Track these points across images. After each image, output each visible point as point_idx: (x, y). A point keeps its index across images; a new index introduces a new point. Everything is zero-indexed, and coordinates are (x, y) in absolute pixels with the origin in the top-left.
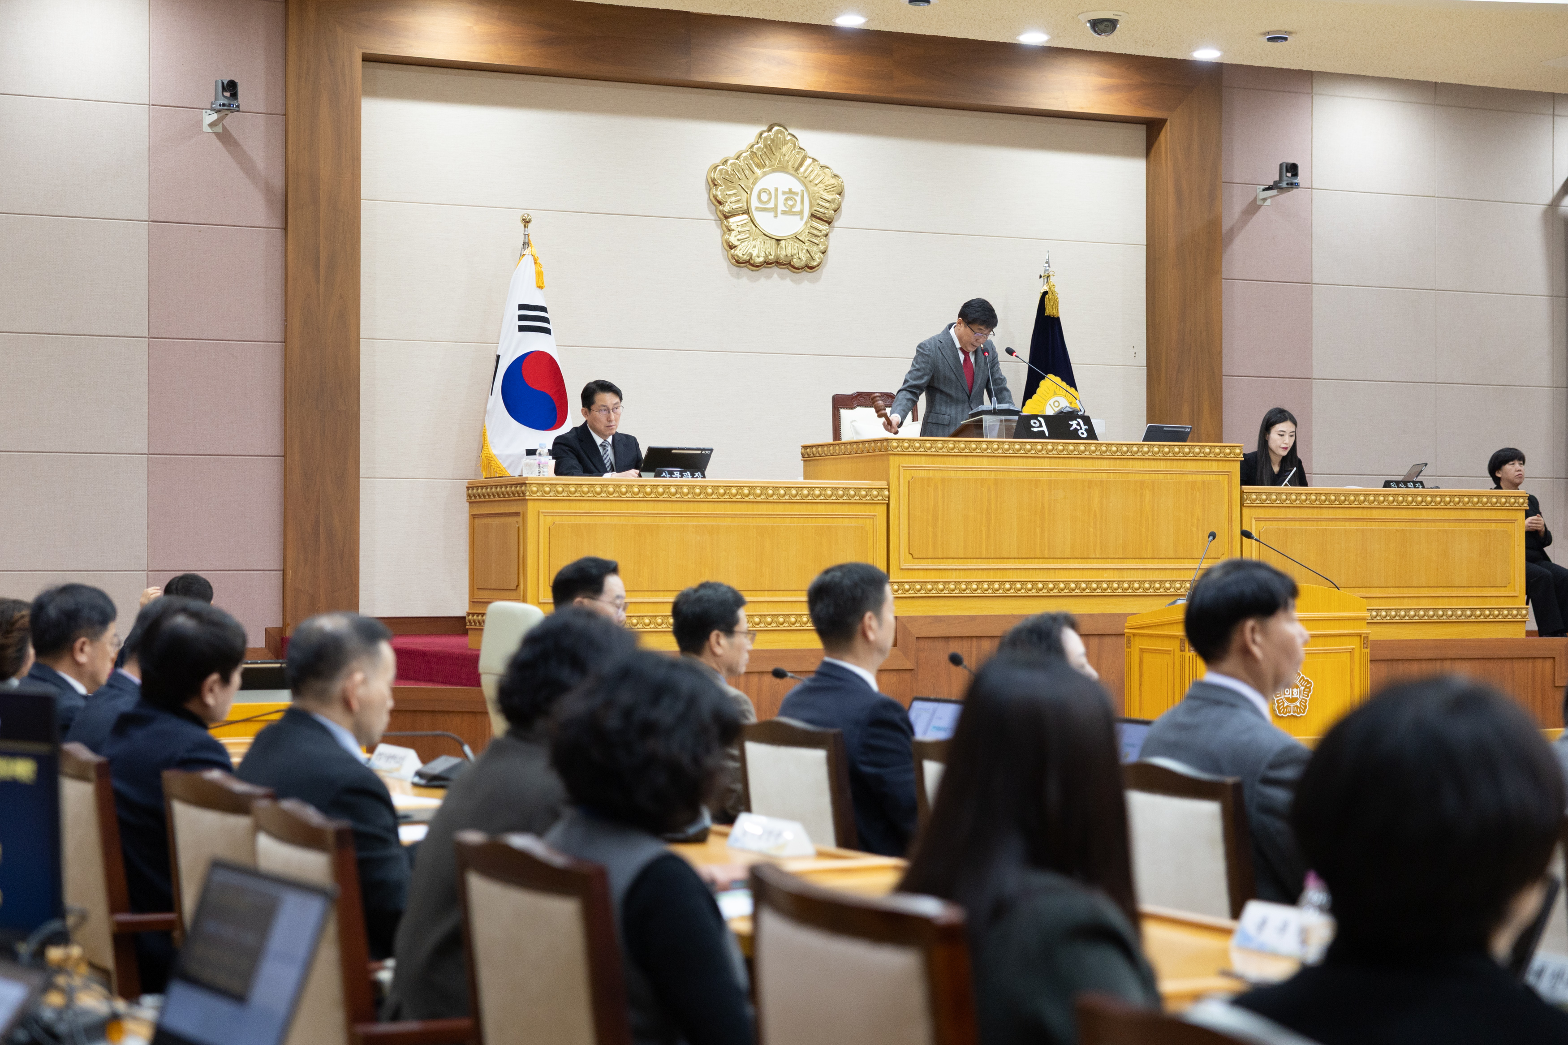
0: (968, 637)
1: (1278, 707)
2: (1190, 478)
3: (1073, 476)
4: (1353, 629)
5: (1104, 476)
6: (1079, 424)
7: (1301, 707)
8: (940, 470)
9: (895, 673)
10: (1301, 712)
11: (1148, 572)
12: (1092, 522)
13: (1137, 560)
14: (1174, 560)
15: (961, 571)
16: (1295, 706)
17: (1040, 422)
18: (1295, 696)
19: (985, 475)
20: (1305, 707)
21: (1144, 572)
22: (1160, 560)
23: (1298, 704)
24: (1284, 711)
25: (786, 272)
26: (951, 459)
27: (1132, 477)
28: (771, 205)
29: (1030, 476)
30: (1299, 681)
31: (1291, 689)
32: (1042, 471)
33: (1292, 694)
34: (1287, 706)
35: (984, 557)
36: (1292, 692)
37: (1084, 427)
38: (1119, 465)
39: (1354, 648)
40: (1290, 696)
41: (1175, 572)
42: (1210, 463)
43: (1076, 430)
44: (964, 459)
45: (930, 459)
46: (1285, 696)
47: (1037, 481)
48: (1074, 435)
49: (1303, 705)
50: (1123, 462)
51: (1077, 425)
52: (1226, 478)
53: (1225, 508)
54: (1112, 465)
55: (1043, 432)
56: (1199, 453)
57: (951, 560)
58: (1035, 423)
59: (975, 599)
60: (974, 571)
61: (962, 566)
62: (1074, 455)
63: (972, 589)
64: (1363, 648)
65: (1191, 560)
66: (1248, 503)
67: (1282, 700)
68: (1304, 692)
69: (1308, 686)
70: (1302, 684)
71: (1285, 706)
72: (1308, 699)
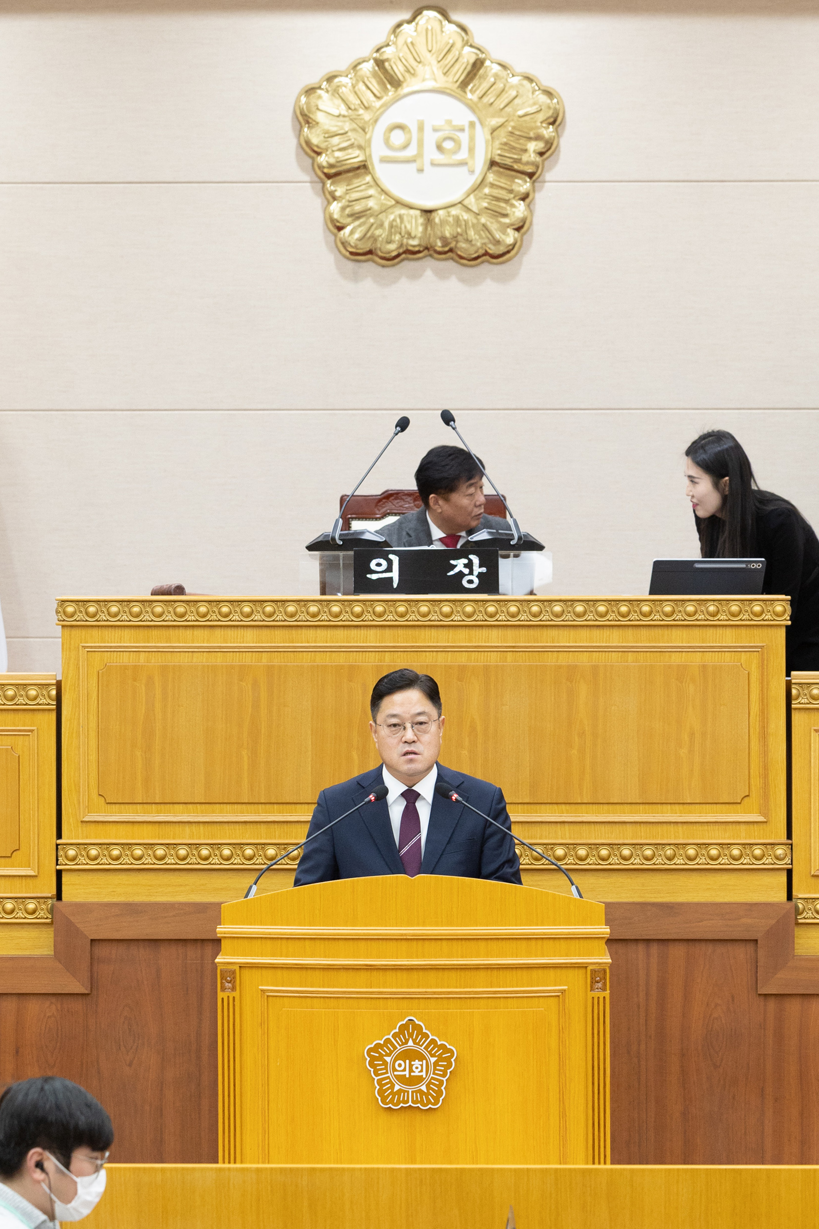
0: (196, 940)
1: (381, 1092)
2: (676, 659)
4: (579, 955)
5: (493, 658)
6: (469, 565)
7: (429, 1094)
8: (159, 651)
9: (54, 1000)
10: (429, 1102)
11: (585, 827)
12: (467, 739)
13: (563, 806)
14: (641, 807)
15: (201, 825)
16: (416, 1092)
17: (390, 563)
18: (417, 1073)
19: (248, 659)
20: (440, 1093)
21: (577, 828)
22: (611, 807)
23: (424, 1088)
24: (393, 1098)
26: (181, 632)
27: (551, 660)
28: (411, 152)
29: (341, 659)
30: (426, 1048)
31: (407, 1061)
32: (363, 650)
33: (411, 1071)
34: (400, 1091)
35: (247, 801)
36: (411, 1066)
37: (477, 570)
38: (523, 638)
39: (565, 990)
41: (643, 828)
42: (720, 631)
43: (461, 575)
44: (206, 632)
45: (141, 633)
46: (396, 1073)
48: (455, 585)
49: (433, 1090)
50: (532, 632)
51: (466, 566)
52: (755, 659)
53: (752, 714)
54: (510, 638)
55: (390, 579)
56: (695, 613)
57: (181, 806)
58: (379, 565)
59: (230, 874)
60: (226, 826)
61: (201, 817)
62: (429, 620)
63: (221, 856)
64: (592, 989)
65: (677, 807)
66: (802, 703)
67: (388, 1080)
68: (437, 1068)
69: (444, 1055)
70: (433, 1052)
71: (395, 1090)
72: (444, 1079)
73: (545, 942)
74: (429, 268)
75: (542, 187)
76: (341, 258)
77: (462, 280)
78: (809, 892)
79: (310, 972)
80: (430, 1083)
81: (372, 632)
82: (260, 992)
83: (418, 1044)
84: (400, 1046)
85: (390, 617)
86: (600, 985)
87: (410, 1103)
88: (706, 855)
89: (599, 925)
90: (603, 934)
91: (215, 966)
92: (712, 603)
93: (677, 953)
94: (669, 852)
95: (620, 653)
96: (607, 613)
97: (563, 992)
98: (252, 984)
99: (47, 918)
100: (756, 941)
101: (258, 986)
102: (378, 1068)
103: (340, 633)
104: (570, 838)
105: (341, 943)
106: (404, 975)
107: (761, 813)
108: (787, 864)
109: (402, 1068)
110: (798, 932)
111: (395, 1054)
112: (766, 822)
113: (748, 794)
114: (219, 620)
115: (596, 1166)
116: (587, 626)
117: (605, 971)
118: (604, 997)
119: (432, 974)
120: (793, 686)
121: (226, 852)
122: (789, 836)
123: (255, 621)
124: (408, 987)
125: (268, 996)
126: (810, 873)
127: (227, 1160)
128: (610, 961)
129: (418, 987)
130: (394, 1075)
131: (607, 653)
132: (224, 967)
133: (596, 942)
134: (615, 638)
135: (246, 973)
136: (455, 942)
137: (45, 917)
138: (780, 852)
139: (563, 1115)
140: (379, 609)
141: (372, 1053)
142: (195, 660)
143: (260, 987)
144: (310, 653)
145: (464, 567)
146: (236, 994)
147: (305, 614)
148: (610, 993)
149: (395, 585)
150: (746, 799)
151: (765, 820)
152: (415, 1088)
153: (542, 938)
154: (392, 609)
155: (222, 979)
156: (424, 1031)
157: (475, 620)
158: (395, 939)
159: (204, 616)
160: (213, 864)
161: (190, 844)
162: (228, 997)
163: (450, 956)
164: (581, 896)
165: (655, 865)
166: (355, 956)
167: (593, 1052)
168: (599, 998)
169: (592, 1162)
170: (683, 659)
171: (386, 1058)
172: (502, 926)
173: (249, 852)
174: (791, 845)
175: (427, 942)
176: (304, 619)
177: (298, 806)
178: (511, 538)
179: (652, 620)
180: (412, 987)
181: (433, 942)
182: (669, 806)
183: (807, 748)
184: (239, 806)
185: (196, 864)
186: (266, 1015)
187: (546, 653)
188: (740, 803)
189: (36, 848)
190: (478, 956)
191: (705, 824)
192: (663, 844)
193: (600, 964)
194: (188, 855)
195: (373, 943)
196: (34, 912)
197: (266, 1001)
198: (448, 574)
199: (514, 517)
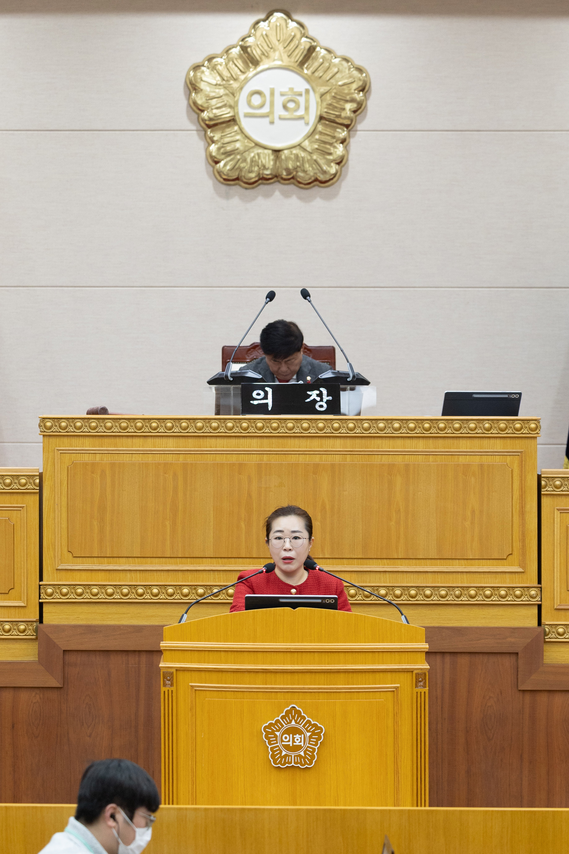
0: (135, 651)
1: (273, 756)
2: (462, 460)
3: (293, 459)
4: (408, 663)
5: (337, 459)
6: (320, 395)
7: (306, 757)
8: (109, 453)
9: (38, 691)
10: (306, 763)
11: (400, 575)
12: (320, 514)
13: (385, 561)
14: (438, 561)
15: (138, 572)
16: (297, 756)
17: (266, 393)
18: (297, 743)
19: (170, 459)
20: (313, 757)
21: (395, 575)
22: (418, 561)
23: (302, 754)
24: (281, 760)
25: (292, 188)
26: (124, 440)
27: (377, 460)
28: (266, 110)
29: (234, 459)
30: (304, 726)
31: (291, 735)
32: (248, 453)
33: (294, 742)
34: (286, 756)
35: (169, 556)
36: (293, 738)
37: (325, 398)
38: (358, 445)
39: (398, 687)
40: (291, 743)
41: (439, 575)
42: (492, 441)
43: (314, 401)
44: (141, 440)
45: (97, 440)
46: (283, 743)
47: (241, 466)
48: (310, 408)
49: (309, 755)
50: (364, 441)
51: (318, 395)
52: (516, 460)
53: (514, 498)
54: (349, 445)
55: (267, 404)
56: (476, 428)
57: (124, 559)
58: (258, 394)
59: (157, 606)
60: (155, 573)
61: (138, 567)
62: (294, 433)
63: (152, 593)
64: (416, 687)
65: (462, 561)
66: (549, 491)
67: (278, 748)
68: (311, 740)
69: (316, 731)
70: (308, 729)
71: (282, 755)
72: (316, 748)
73: (385, 654)
74: (277, 190)
75: (355, 134)
76: (218, 183)
77: (300, 198)
78: (553, 621)
79: (224, 674)
80: (307, 750)
81: (255, 441)
82: (190, 686)
83: (298, 723)
84: (286, 724)
85: (267, 431)
86: (422, 684)
87: (293, 764)
88: (482, 594)
89: (421, 643)
90: (424, 649)
91: (159, 669)
92: (487, 422)
93: (463, 661)
94: (457, 593)
95: (424, 456)
96: (415, 428)
97: (397, 688)
98: (184, 681)
99: (33, 635)
100: (517, 654)
101: (189, 683)
102: (271, 739)
103: (233, 441)
104: (390, 582)
105: (246, 654)
106: (289, 676)
107: (520, 566)
108: (538, 601)
109: (288, 739)
110: (546, 647)
111: (283, 730)
112: (523, 572)
113: (511, 553)
114: (150, 432)
115: (419, 808)
116: (402, 437)
117: (425, 674)
118: (425, 692)
119: (308, 676)
120: (542, 479)
121: (155, 591)
122: (539, 582)
123: (175, 432)
124: (291, 685)
125: (195, 690)
126: (554, 607)
127: (167, 802)
128: (429, 667)
129: (298, 684)
130: (282, 745)
131: (415, 456)
132: (165, 670)
133: (419, 654)
134: (420, 445)
135: (181, 675)
136: (323, 654)
137: (32, 634)
138: (533, 592)
139: (397, 772)
140: (260, 425)
141: (267, 730)
142: (133, 459)
143: (190, 684)
144: (212, 455)
145: (317, 396)
146: (174, 688)
147: (209, 428)
148: (429, 690)
149: (270, 409)
150: (510, 556)
151: (523, 571)
152: (296, 753)
153: (383, 652)
154: (268, 425)
155: (164, 677)
156: (302, 714)
157: (325, 433)
158: (282, 652)
159: (140, 429)
160: (146, 599)
161: (130, 585)
162: (168, 690)
163: (319, 663)
164: (408, 623)
165: (448, 601)
166: (254, 663)
167: (417, 729)
168: (421, 692)
169: (416, 805)
170: (467, 460)
171: (276, 733)
172: (356, 643)
173: (170, 591)
174: (541, 588)
175: (304, 654)
176: (208, 431)
177: (204, 560)
178: (348, 376)
179: (446, 433)
180: (294, 684)
181: (308, 654)
182: (457, 561)
183: (552, 521)
184: (164, 559)
185: (134, 599)
186: (194, 703)
187: (373, 456)
188: (506, 559)
189: (26, 587)
190: (339, 663)
191: (482, 573)
192: (454, 587)
193: (421, 669)
194: (129, 592)
195: (268, 654)
196: (24, 631)
197: (194, 693)
198: (306, 401)
199: (350, 362)
